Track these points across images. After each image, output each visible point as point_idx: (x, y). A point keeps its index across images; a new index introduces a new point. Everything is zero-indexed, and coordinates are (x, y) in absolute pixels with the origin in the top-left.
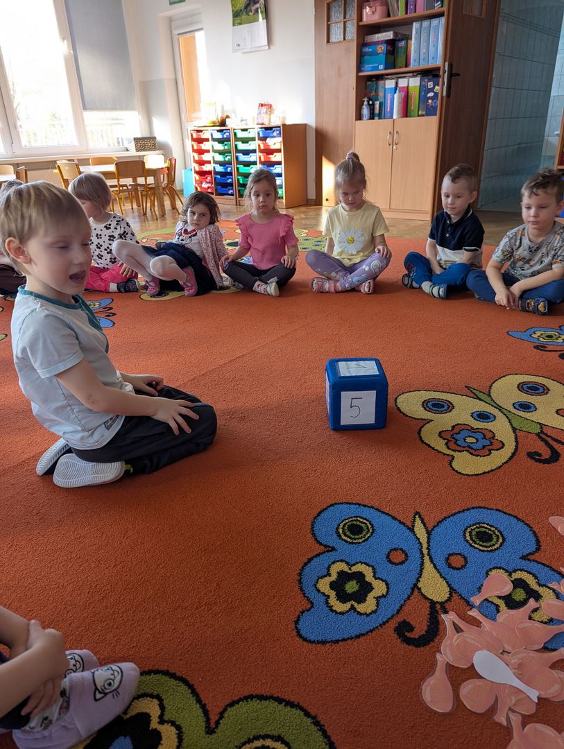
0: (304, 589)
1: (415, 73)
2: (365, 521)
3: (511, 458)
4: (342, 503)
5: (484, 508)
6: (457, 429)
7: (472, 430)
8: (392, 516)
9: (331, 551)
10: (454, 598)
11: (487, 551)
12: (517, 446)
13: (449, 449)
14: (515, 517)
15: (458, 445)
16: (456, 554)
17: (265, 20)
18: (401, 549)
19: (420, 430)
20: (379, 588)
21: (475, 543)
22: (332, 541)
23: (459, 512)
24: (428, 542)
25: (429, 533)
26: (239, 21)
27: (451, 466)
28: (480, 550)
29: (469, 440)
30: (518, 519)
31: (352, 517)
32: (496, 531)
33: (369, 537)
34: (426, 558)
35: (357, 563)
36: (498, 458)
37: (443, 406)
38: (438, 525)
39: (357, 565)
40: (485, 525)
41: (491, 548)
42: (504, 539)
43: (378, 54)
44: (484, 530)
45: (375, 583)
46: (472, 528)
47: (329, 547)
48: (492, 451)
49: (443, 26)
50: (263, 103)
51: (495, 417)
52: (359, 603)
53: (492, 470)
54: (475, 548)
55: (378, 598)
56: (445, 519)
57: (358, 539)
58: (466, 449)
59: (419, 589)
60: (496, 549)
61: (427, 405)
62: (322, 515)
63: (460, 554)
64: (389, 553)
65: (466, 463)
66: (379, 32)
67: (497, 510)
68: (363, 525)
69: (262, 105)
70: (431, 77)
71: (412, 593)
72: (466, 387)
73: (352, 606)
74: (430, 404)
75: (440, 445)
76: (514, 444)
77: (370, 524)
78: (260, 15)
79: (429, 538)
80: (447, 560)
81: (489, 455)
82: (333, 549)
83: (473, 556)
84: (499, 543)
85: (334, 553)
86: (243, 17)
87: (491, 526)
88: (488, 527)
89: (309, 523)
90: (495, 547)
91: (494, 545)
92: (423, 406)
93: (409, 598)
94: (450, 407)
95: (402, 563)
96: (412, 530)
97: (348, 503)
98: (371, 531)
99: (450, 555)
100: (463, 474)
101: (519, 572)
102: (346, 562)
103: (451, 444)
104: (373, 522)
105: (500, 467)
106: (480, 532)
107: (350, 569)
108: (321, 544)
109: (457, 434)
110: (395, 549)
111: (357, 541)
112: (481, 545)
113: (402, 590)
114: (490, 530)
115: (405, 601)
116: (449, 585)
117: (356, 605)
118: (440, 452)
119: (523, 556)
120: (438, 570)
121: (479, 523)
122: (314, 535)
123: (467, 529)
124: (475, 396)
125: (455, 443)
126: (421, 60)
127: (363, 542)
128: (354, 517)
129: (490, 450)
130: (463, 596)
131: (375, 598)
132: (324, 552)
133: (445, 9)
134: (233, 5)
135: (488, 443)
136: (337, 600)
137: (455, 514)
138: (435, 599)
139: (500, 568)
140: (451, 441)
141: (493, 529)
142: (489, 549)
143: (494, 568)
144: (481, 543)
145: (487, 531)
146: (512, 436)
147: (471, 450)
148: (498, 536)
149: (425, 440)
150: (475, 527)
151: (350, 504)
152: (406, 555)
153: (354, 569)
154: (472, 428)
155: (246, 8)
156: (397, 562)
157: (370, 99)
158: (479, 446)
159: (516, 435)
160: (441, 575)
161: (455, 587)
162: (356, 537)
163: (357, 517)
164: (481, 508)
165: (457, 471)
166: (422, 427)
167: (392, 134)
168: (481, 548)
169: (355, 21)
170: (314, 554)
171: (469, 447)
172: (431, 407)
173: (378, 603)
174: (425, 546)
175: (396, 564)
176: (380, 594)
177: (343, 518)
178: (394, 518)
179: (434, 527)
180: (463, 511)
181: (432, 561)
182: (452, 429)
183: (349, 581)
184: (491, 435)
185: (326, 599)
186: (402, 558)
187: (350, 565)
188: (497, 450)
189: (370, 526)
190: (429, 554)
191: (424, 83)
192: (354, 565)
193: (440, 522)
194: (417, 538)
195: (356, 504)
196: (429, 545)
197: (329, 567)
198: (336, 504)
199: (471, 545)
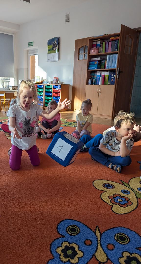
0: (52, 251)
1: (107, 71)
2: (77, 227)
3: (135, 209)
4: (69, 219)
5: (123, 227)
6: (115, 196)
7: (121, 197)
8: (87, 226)
9: (63, 237)
10: (109, 261)
11: (123, 244)
12: (138, 205)
13: (111, 203)
14: (135, 232)
15: (115, 202)
16: (111, 244)
17: (58, 52)
18: (90, 240)
19: (101, 195)
20: (80, 254)
21: (118, 240)
22: (64, 233)
23: (113, 228)
24: (100, 238)
25: (101, 235)
26: (50, 52)
27: (112, 210)
28: (120, 243)
29: (119, 200)
30: (136, 233)
31: (72, 225)
32: (127, 237)
33: (78, 234)
34: (99, 244)
35: (73, 243)
36: (130, 209)
37: (111, 187)
38: (105, 232)
39: (72, 244)
40: (123, 234)
41: (124, 243)
42: (130, 240)
43: (95, 64)
44: (123, 236)
45: (79, 252)
46: (118, 235)
47: (63, 235)
48: (128, 206)
49: (117, 56)
50: (55, 77)
51: (130, 192)
52: (72, 259)
53: (127, 213)
54: (118, 242)
55: (79, 258)
56: (108, 230)
57: (74, 234)
58: (118, 204)
59: (95, 256)
60: (126, 244)
61: (104, 185)
62: (61, 223)
63: (112, 244)
64: (85, 241)
65: (117, 209)
66: (96, 58)
67: (128, 229)
68: (76, 229)
69: (55, 78)
70: (113, 72)
71: (92, 258)
72: (120, 180)
73: (69, 260)
74: (106, 185)
75: (108, 201)
76: (137, 204)
77: (79, 228)
78: (57, 51)
79: (101, 237)
80: (107, 246)
81: (127, 207)
82: (64, 237)
83: (118, 246)
84: (128, 241)
85: (64, 238)
86: (51, 51)
87: (125, 235)
88: (124, 235)
89: (56, 226)
90: (126, 243)
91: (126, 242)
92: (103, 185)
93: (91, 259)
94: (113, 187)
95: (90, 245)
96: (95, 233)
97: (71, 219)
98: (79, 231)
99: (108, 244)
100: (116, 213)
101: (134, 254)
102: (68, 242)
103: (113, 201)
104: (80, 228)
105: (131, 212)
106: (121, 236)
107: (70, 245)
108: (60, 234)
109: (115, 197)
110: (88, 240)
111: (73, 235)
112: (121, 242)
113: (88, 256)
114: (125, 236)
115: (89, 260)
116: (107, 256)
117: (70, 260)
118: (108, 204)
119: (137, 248)
120: (103, 250)
121: (121, 233)
122: (57, 230)
123: (116, 235)
124: (123, 184)
125: (114, 201)
126: (110, 66)
127: (76, 235)
128: (73, 225)
129: (127, 205)
130: (112, 261)
131: (78, 257)
132: (60, 237)
133: (118, 51)
134: (48, 47)
135: (127, 202)
136: (64, 257)
137: (111, 228)
138: (101, 261)
139: (127, 252)
140: (112, 200)
141: (126, 236)
142: (124, 244)
143: (125, 251)
144: (121, 241)
145: (124, 236)
146: (136, 200)
147: (120, 204)
148: (127, 239)
149: (102, 198)
150: (119, 234)
151: (72, 220)
152: (92, 242)
153: (71, 245)
154: (121, 196)
155: (52, 48)
156: (88, 244)
157: (91, 78)
158: (123, 203)
159: (138, 200)
160: (104, 252)
161: (109, 257)
162: (73, 233)
163: (74, 225)
164: (122, 227)
165: (114, 212)
166: (102, 193)
167: (98, 89)
168: (121, 243)
169: (88, 54)
170: (57, 238)
171: (119, 203)
172: (106, 186)
173: (79, 260)
174: (99, 239)
175: (87, 245)
176: (80, 257)
177: (69, 225)
178: (88, 227)
179: (103, 232)
180: (115, 228)
181: (101, 246)
182: (113, 196)
183: (69, 250)
184: (128, 199)
185: (59, 256)
186: (90, 243)
187: (70, 244)
188: (130, 205)
189: (79, 229)
190: (100, 243)
191: (110, 74)
192: (71, 244)
193: (106, 231)
194: (96, 236)
195: (74, 220)
196: (101, 240)
197: (62, 243)
198: (67, 219)
199: (117, 241)
